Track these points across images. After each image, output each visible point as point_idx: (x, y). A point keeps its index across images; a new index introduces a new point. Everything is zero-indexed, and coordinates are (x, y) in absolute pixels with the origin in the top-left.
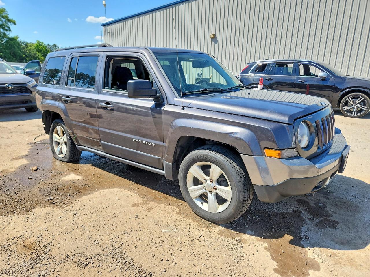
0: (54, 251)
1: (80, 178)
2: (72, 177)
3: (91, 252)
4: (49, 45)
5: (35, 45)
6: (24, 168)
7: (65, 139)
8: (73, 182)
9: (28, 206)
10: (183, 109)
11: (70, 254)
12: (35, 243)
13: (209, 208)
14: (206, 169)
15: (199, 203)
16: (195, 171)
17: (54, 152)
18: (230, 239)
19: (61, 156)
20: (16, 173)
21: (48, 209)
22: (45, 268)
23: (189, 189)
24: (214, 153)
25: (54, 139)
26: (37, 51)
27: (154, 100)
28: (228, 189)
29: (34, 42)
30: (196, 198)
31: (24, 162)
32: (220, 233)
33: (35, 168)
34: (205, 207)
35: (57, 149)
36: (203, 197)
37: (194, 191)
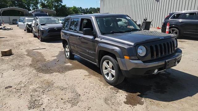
0: (55, 85)
1: (71, 65)
2: (69, 64)
3: (65, 87)
4: (78, 8)
5: (73, 8)
6: (55, 60)
7: (68, 50)
8: (68, 66)
9: (52, 72)
10: (101, 39)
11: (59, 86)
12: (50, 82)
13: (109, 79)
14: (108, 63)
15: (106, 76)
16: (105, 64)
17: (65, 55)
18: (113, 91)
19: (67, 57)
20: (51, 61)
21: (57, 73)
22: (51, 88)
23: (103, 71)
24: (110, 57)
25: (66, 50)
26: (73, 11)
27: (93, 36)
28: (114, 71)
29: (72, 7)
30: (105, 74)
31: (55, 58)
32: (111, 88)
33: (58, 60)
34: (108, 78)
35: (66, 54)
36: (108, 74)
37: (105, 72)
